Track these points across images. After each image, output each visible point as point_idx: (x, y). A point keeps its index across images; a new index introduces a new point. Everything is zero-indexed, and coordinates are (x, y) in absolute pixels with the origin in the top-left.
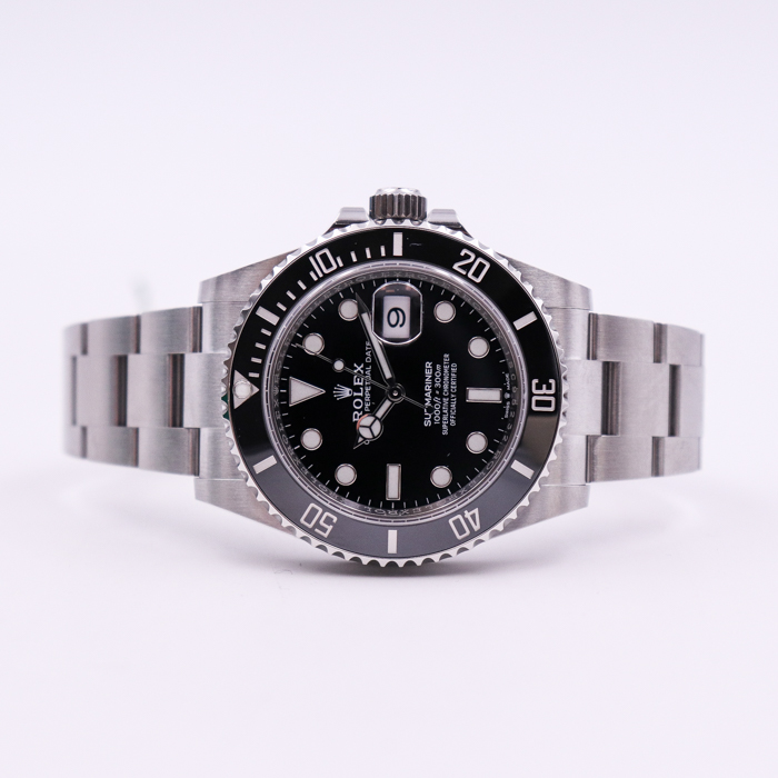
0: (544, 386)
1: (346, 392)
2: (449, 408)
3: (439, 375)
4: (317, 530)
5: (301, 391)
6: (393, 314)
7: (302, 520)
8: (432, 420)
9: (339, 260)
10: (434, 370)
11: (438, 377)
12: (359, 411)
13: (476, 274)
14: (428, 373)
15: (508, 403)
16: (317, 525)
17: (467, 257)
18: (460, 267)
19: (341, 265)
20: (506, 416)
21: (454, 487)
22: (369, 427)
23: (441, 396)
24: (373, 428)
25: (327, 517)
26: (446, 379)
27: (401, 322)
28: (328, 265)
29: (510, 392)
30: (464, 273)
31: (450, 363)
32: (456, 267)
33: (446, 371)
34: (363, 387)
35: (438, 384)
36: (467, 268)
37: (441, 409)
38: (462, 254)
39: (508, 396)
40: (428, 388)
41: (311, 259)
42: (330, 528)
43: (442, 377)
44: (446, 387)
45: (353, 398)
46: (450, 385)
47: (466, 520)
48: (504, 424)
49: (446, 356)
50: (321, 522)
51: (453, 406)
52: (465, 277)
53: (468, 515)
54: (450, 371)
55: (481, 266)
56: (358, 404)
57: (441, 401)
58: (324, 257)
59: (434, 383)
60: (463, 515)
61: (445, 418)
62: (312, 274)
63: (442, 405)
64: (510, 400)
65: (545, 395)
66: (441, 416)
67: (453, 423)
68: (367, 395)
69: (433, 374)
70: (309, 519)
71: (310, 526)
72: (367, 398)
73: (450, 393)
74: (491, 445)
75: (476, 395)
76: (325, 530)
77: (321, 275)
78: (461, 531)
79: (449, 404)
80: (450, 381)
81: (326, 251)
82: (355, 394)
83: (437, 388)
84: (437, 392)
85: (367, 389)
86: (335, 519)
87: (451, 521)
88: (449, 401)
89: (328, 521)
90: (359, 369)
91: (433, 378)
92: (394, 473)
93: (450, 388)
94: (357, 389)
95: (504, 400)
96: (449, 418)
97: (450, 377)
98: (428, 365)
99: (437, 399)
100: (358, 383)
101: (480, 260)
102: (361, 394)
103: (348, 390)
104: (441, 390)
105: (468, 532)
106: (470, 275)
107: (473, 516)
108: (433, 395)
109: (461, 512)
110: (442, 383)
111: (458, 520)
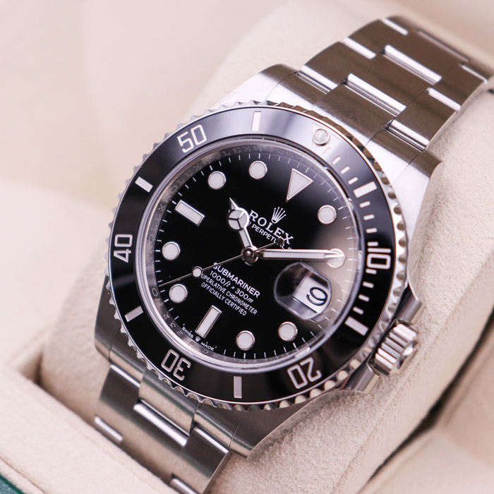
0: (182, 370)
1: (276, 218)
2: (216, 290)
3: (245, 297)
4: (187, 133)
6: (323, 296)
7: (200, 126)
8: (216, 271)
9: (374, 272)
10: (251, 296)
11: (244, 295)
12: (257, 219)
13: (295, 372)
14: (251, 290)
15: (192, 336)
16: (190, 136)
17: (314, 374)
18: (308, 364)
19: (368, 271)
20: (184, 328)
21: (159, 256)
22: (240, 217)
23: (229, 289)
24: (236, 222)
25: (190, 146)
26: (239, 301)
27: (311, 297)
28: (374, 261)
29: (199, 342)
30: (302, 364)
31: (248, 312)
32: (311, 360)
33: (244, 304)
34: (272, 234)
35: (239, 291)
36: (305, 368)
37: (219, 282)
38: (318, 372)
39: (198, 339)
40: (241, 282)
41: (388, 251)
42: (182, 143)
43: (242, 298)
44: (233, 297)
45: (269, 220)
46: (233, 301)
47: (124, 249)
48: (180, 323)
49: (256, 312)
50: (189, 140)
51: (216, 293)
52: (298, 363)
53: (128, 252)
54: (243, 307)
55: (300, 381)
56: (262, 222)
57: (225, 287)
58: (383, 262)
59: (242, 289)
60: (129, 248)
61: (211, 282)
62: (376, 244)
63: (222, 285)
64: (194, 339)
65: (176, 366)
66: (215, 280)
67: (204, 285)
68: (264, 233)
69: (248, 293)
70: (197, 132)
71: (192, 130)
72: (262, 232)
73: (227, 297)
74: (171, 304)
75: (213, 314)
76: (183, 139)
77: (370, 250)
78: (121, 241)
79: (219, 291)
80: (235, 303)
81: (387, 266)
82: (271, 224)
83: (236, 290)
84: (233, 288)
85: (268, 235)
86: (185, 151)
87: (131, 237)
88: (221, 293)
89: (187, 145)
90: (287, 239)
91: (246, 292)
92: (195, 216)
93: (230, 299)
94: (274, 228)
95: (196, 335)
96: (209, 284)
97: (238, 305)
98: (257, 294)
99: (228, 284)
100: (277, 231)
101: (305, 383)
102: (268, 229)
103: (277, 221)
104: (233, 292)
105: (116, 245)
106: (297, 367)
107: (124, 255)
108: (233, 283)
109: (133, 248)
110: (237, 295)
111: (128, 243)
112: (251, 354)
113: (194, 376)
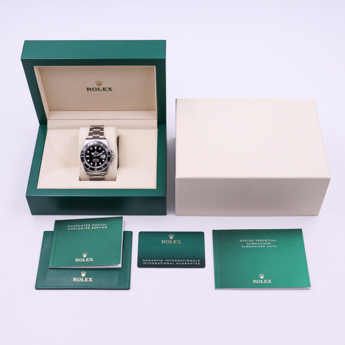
5: (96, 148)
21: (87, 162)
22: (93, 154)
25: (84, 150)
39: (96, 166)
40: (96, 159)
45: (95, 152)
47: (84, 163)
48: (93, 166)
54: (98, 161)
67: (93, 161)
75: (96, 163)
85: (96, 154)
90: (98, 153)
92: (88, 156)
106: (107, 163)
112: (102, 164)
113: (98, 169)
